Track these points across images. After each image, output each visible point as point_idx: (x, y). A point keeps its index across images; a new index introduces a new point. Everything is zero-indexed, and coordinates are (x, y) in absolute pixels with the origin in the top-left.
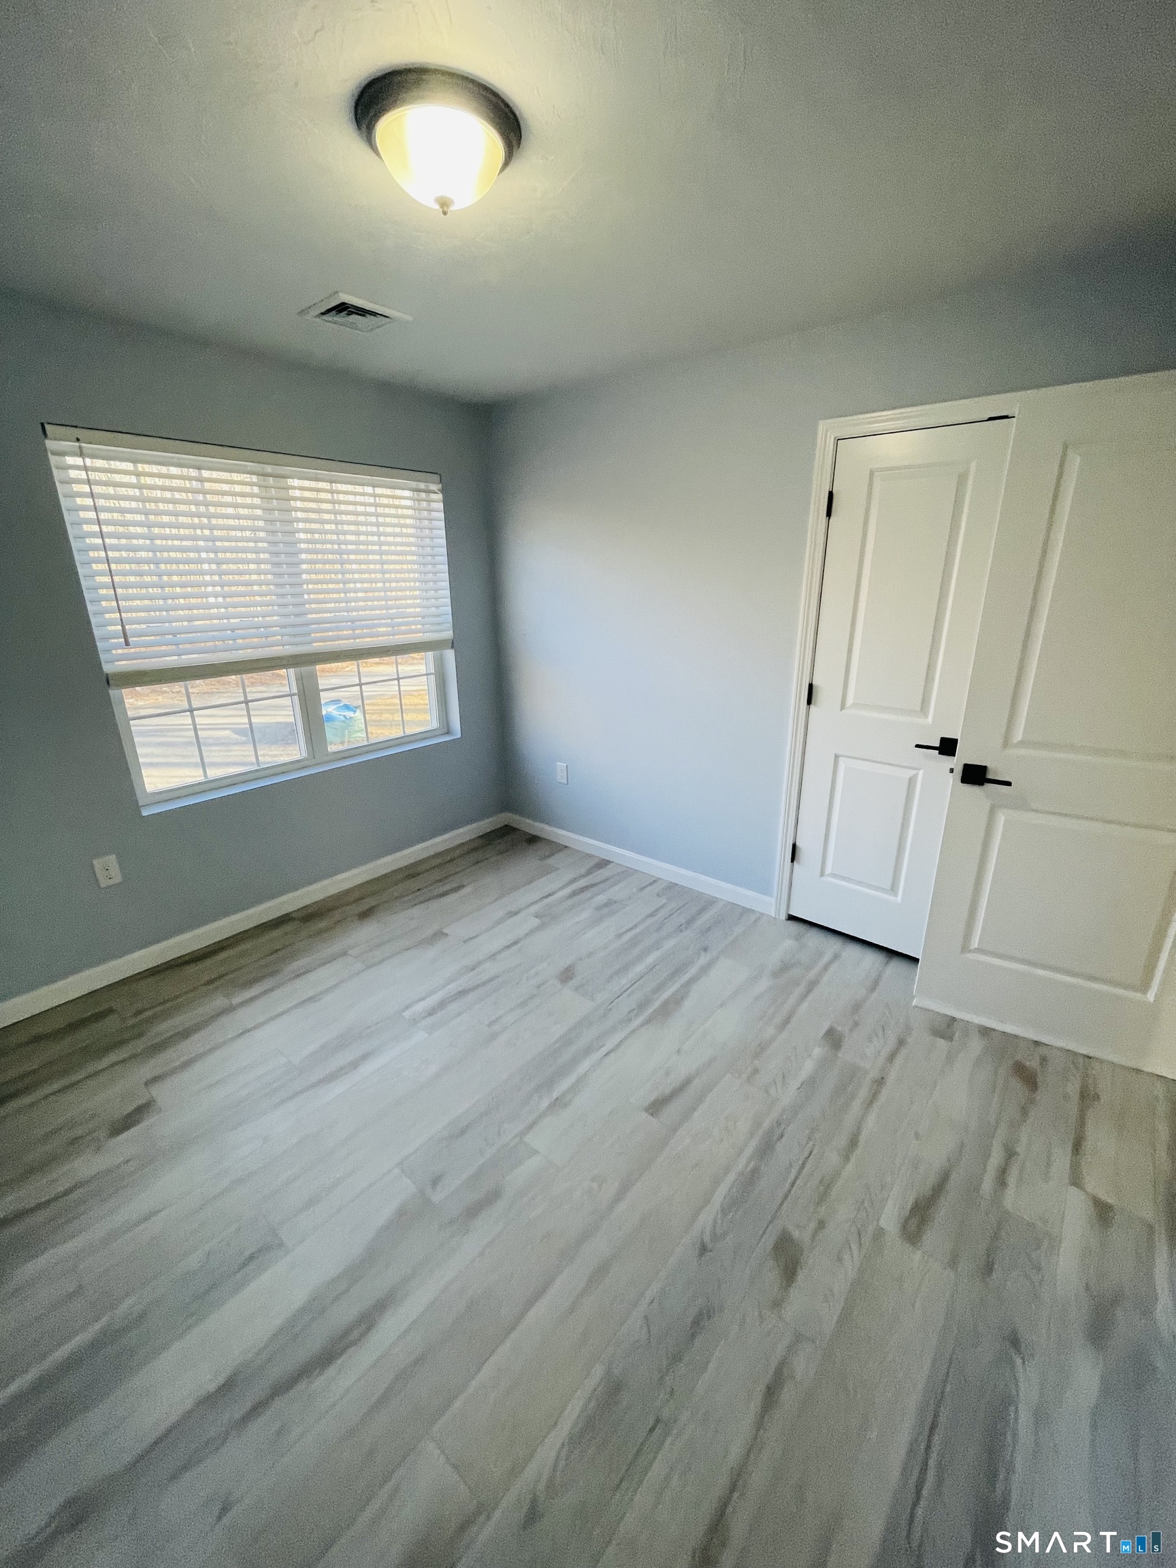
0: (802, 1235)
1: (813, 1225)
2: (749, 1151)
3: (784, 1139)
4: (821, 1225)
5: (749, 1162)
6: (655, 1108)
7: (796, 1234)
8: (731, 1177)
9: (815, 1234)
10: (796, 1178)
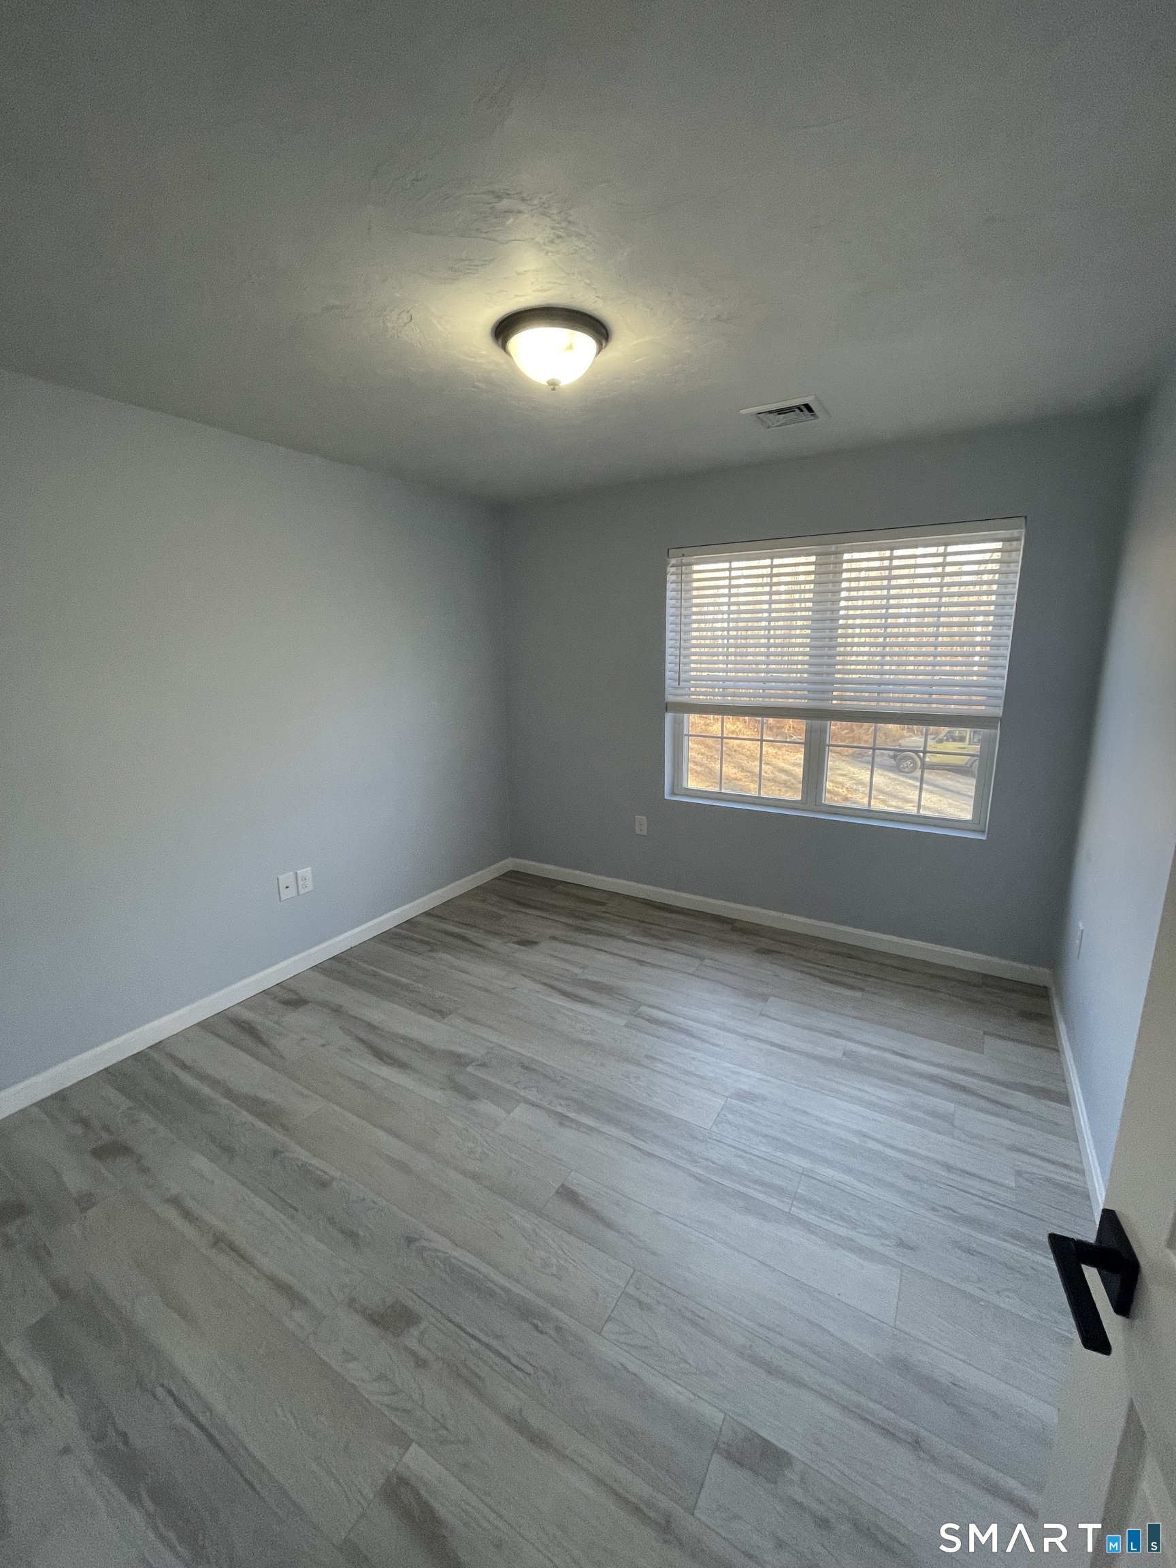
0: (411, 1340)
1: (423, 1353)
2: (517, 1289)
3: (536, 1334)
4: (421, 1363)
5: (503, 1289)
6: (569, 1195)
7: (415, 1331)
8: (485, 1268)
9: (413, 1353)
10: (479, 1341)
